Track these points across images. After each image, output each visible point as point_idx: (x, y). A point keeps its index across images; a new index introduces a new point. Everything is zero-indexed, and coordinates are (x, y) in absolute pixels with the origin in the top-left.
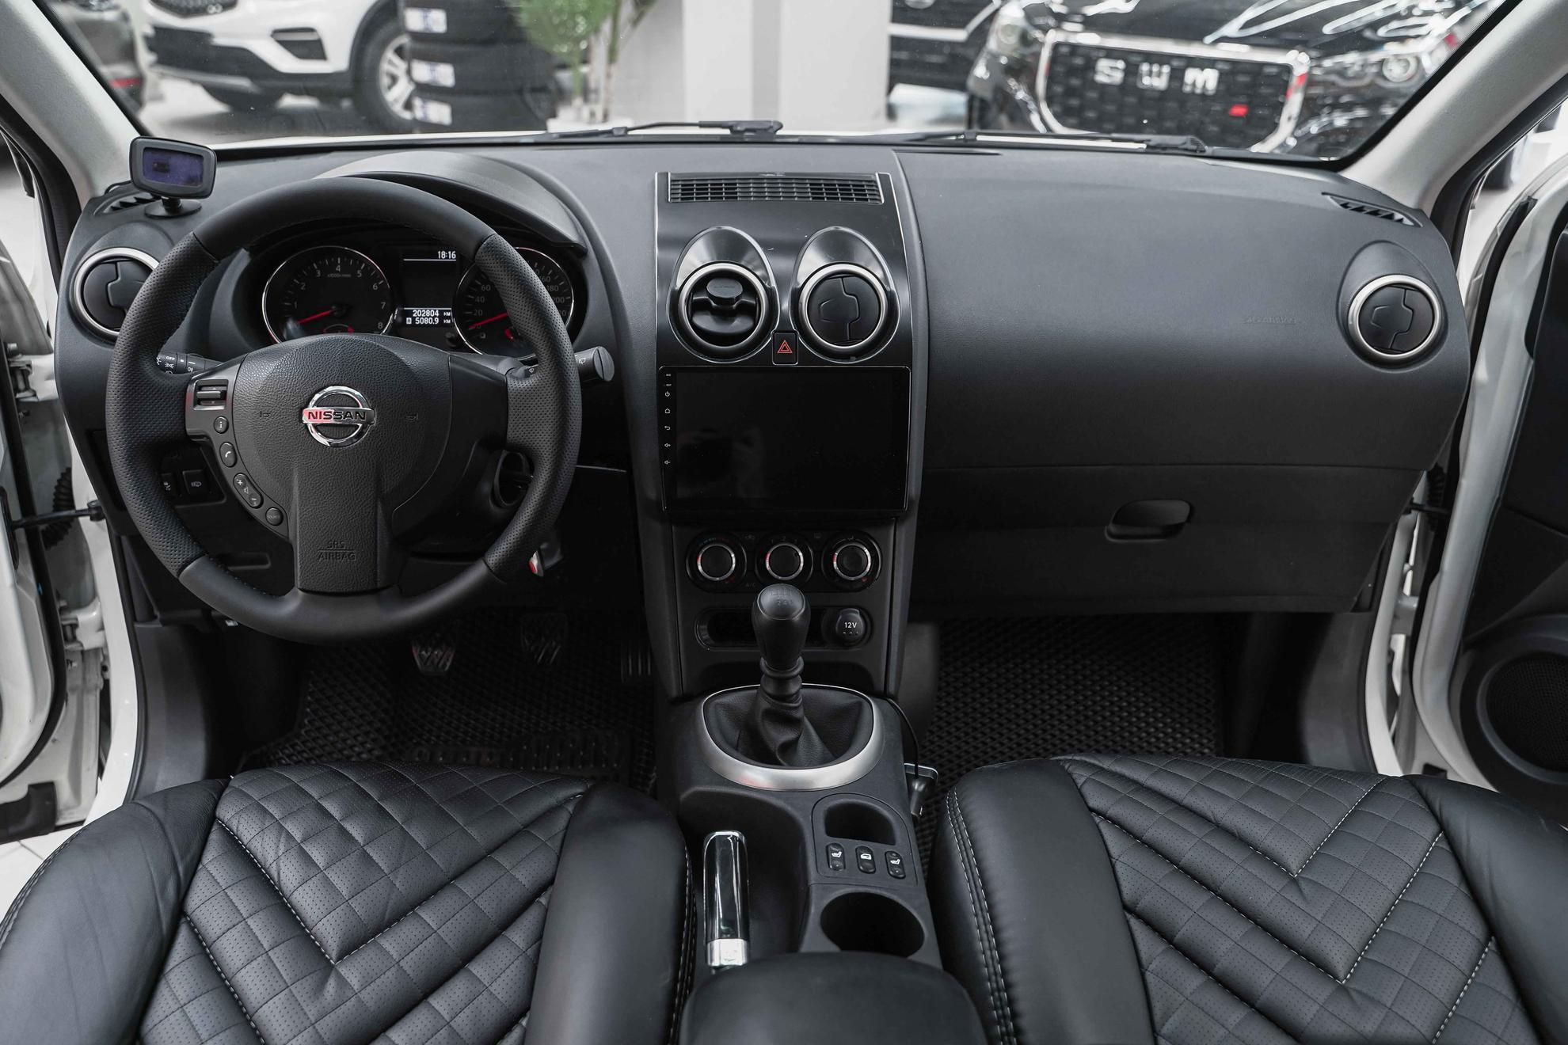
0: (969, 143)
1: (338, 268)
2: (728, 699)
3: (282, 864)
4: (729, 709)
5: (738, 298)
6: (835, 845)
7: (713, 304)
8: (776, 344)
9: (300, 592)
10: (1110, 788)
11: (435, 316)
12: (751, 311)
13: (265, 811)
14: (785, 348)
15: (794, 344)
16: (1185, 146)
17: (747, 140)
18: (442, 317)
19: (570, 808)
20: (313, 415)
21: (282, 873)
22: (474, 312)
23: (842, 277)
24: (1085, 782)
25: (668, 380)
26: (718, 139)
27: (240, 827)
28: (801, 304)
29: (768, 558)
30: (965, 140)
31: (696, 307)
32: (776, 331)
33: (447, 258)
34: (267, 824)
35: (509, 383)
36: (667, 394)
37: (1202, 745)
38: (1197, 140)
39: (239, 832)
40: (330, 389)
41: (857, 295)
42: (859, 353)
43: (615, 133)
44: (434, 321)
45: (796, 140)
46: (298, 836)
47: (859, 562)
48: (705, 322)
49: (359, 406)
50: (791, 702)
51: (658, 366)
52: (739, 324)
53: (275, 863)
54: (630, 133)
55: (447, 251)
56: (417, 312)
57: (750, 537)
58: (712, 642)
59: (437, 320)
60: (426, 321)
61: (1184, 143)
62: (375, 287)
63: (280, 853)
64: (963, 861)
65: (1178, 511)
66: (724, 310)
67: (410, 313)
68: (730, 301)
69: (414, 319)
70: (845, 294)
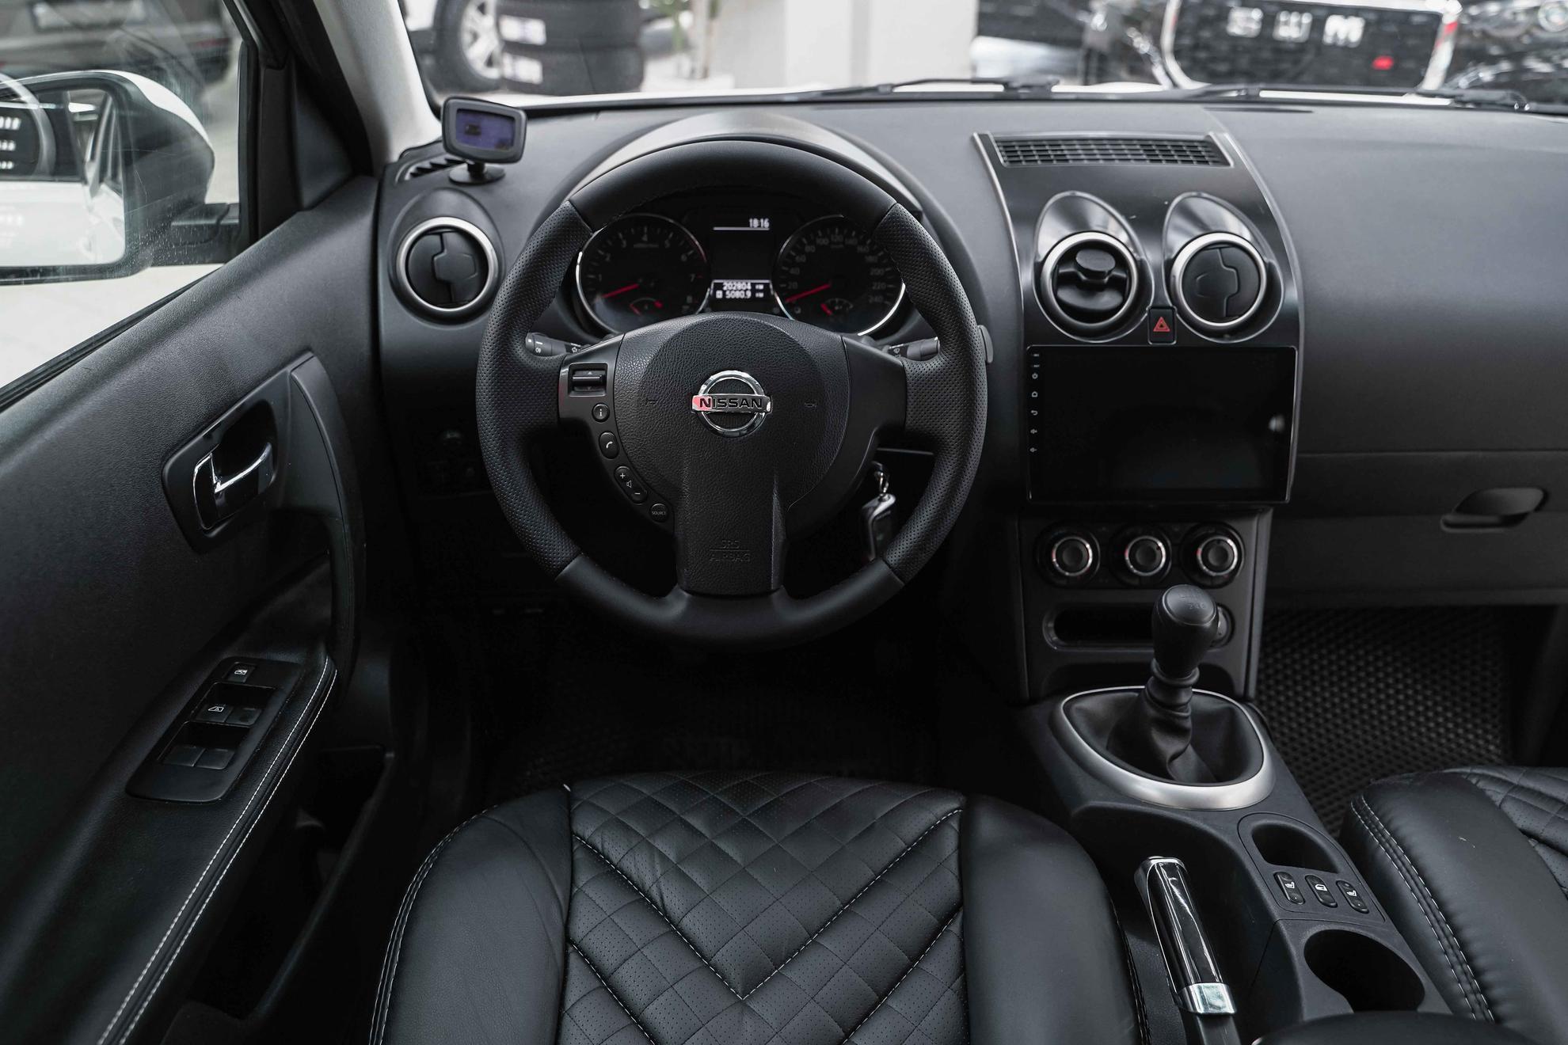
0: (1253, 99)
1: (645, 238)
2: (1087, 704)
3: (663, 888)
4: (1088, 715)
5: (1110, 272)
6: (1283, 874)
7: (1083, 277)
8: (1153, 320)
9: (686, 595)
10: (1536, 808)
11: (747, 290)
12: (1119, 286)
13: (627, 828)
14: (1162, 326)
15: (1172, 322)
16: (1502, 102)
17: (1023, 97)
18: (754, 290)
19: (955, 824)
20: (705, 403)
21: (665, 897)
22: (788, 285)
23: (1220, 248)
24: (1503, 801)
25: (1036, 361)
26: (992, 96)
27: (606, 846)
28: (1174, 277)
30: (1247, 95)
31: (1060, 280)
32: (1152, 307)
33: (760, 226)
34: (634, 843)
35: (906, 365)
36: (1035, 376)
38: (1517, 93)
39: (606, 851)
41: (1238, 269)
42: (1235, 331)
43: (882, 90)
44: (746, 295)
45: (1073, 97)
46: (672, 857)
47: (1224, 555)
48: (1068, 296)
49: (754, 393)
50: (1182, 711)
51: (1026, 346)
52: (1107, 300)
53: (654, 885)
54: (897, 90)
55: (759, 219)
56: (728, 285)
57: (1104, 529)
58: (1062, 643)
59: (749, 294)
60: (738, 295)
61: (1504, 98)
62: (684, 258)
63: (658, 874)
64: (1412, 890)
66: (1092, 284)
67: (719, 287)
68: (1101, 275)
69: (724, 292)
70: (1225, 268)
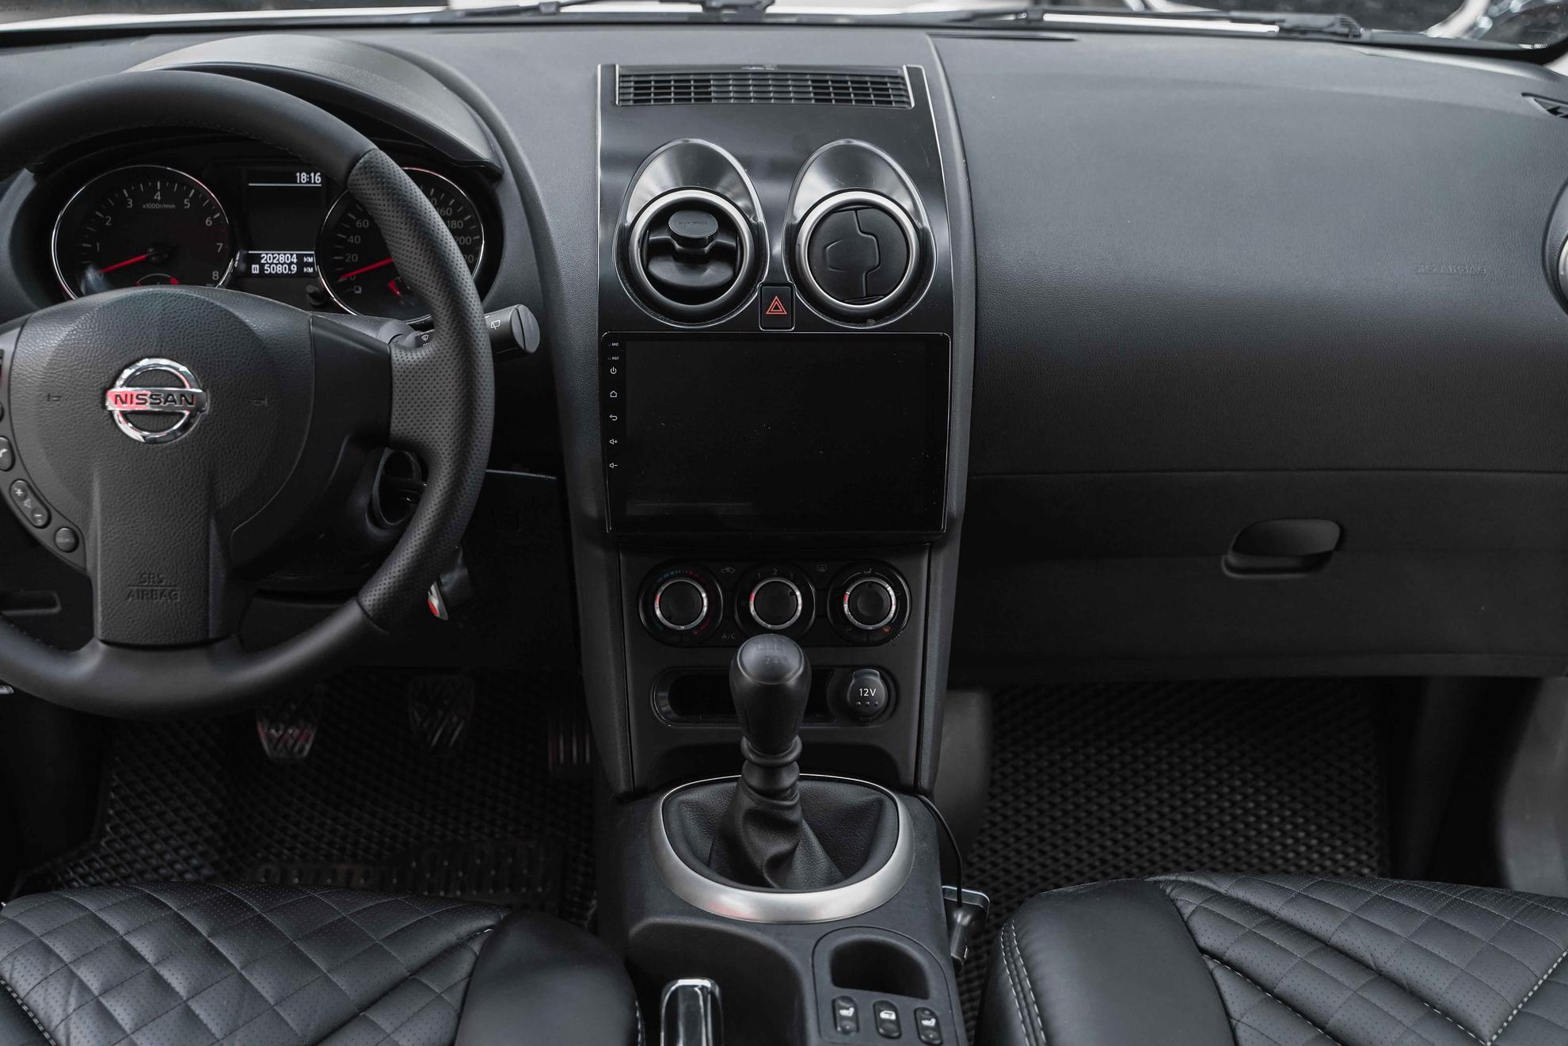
0: (1033, 24)
1: (158, 196)
2: (699, 795)
3: (73, 1028)
4: (699, 809)
5: (711, 238)
6: (844, 998)
7: (677, 246)
8: (765, 301)
9: (102, 646)
10: (1229, 921)
11: (292, 263)
12: (728, 256)
13: (49, 951)
14: (776, 307)
15: (788, 301)
16: (1332, 29)
17: (725, 20)
18: (301, 264)
19: (476, 947)
20: (121, 399)
21: (72, 1037)
22: (346, 257)
23: (856, 210)
24: (1193, 912)
25: (615, 351)
26: (685, 19)
27: (16, 975)
28: (799, 245)
29: (753, 599)
30: (1027, 20)
31: (654, 251)
32: (764, 284)
33: (309, 182)
34: (52, 970)
35: (394, 355)
36: (613, 371)
37: (1360, 862)
38: (1350, 19)
39: (14, 981)
40: (145, 362)
41: (878, 235)
42: (879, 315)
43: (543, 9)
44: (290, 269)
45: (794, 20)
46: (94, 986)
47: (877, 606)
48: (666, 270)
49: (184, 386)
50: (785, 799)
51: (601, 332)
52: (713, 274)
53: (63, 1023)
54: (564, 10)
55: (308, 173)
56: (266, 256)
57: (728, 569)
58: (674, 715)
59: (294, 269)
60: (280, 269)
61: (1332, 25)
62: (208, 222)
63: (70, 1010)
64: (1024, 1022)
65: (1323, 534)
66: (692, 254)
67: (257, 259)
68: (700, 242)
69: (262, 266)
70: (859, 233)
